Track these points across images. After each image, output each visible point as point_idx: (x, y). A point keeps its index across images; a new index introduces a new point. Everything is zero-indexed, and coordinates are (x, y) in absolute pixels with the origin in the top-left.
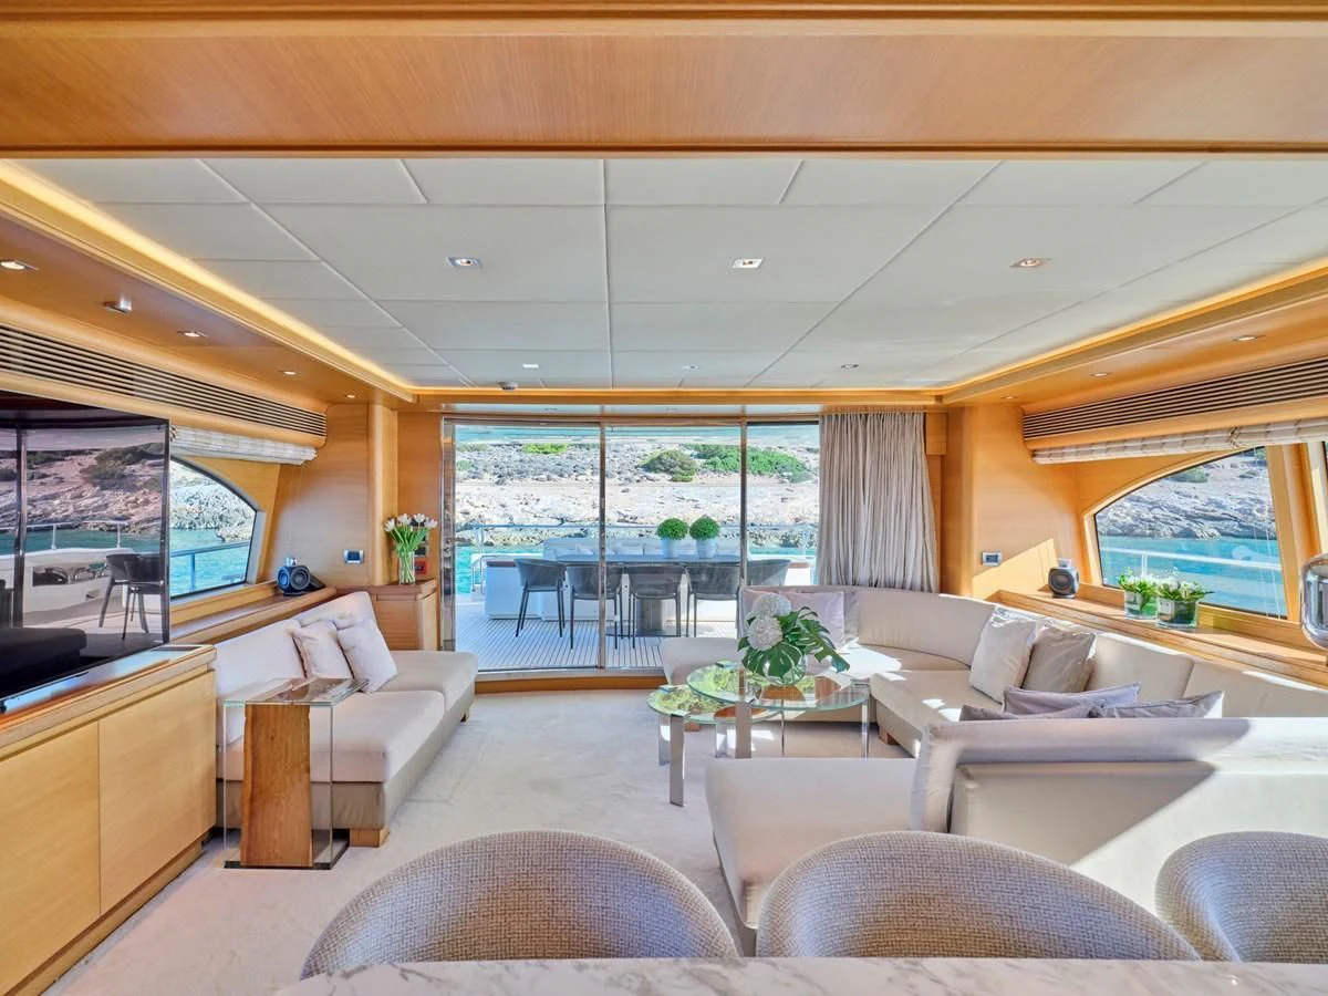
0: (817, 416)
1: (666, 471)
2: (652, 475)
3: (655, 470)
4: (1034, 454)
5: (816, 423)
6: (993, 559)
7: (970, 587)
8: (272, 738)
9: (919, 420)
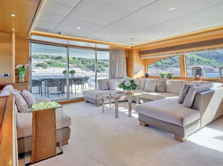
0: (108, 49)
1: (41, 67)
2: (38, 67)
3: (39, 66)
4: (141, 57)
5: (108, 51)
6: (136, 73)
7: (133, 77)
8: (43, 120)
9: (124, 51)
